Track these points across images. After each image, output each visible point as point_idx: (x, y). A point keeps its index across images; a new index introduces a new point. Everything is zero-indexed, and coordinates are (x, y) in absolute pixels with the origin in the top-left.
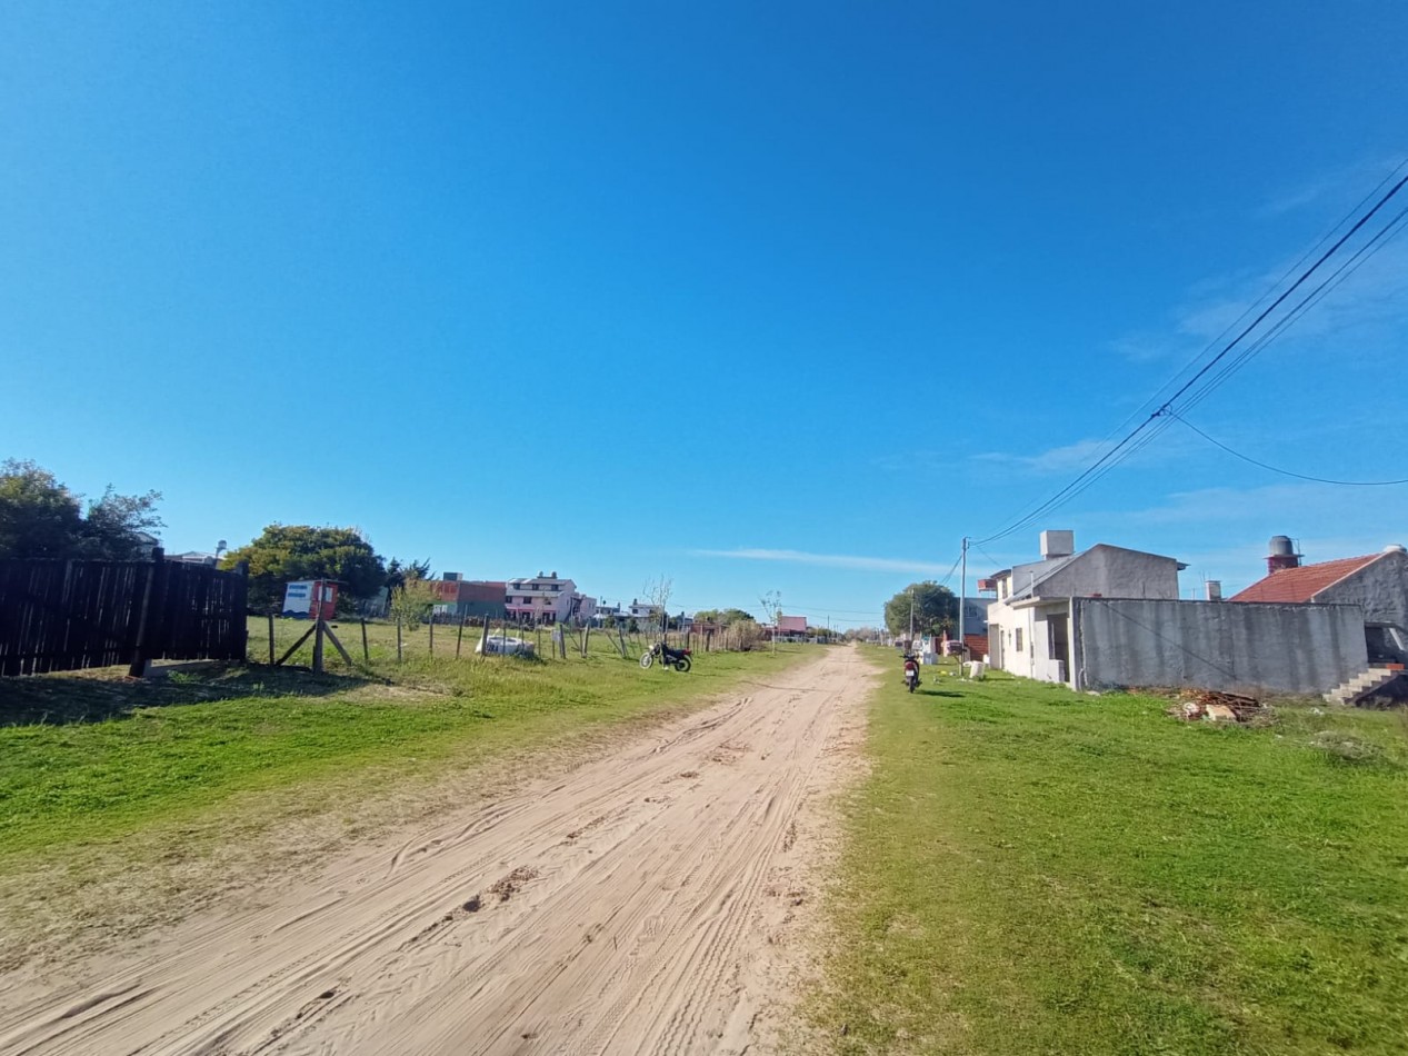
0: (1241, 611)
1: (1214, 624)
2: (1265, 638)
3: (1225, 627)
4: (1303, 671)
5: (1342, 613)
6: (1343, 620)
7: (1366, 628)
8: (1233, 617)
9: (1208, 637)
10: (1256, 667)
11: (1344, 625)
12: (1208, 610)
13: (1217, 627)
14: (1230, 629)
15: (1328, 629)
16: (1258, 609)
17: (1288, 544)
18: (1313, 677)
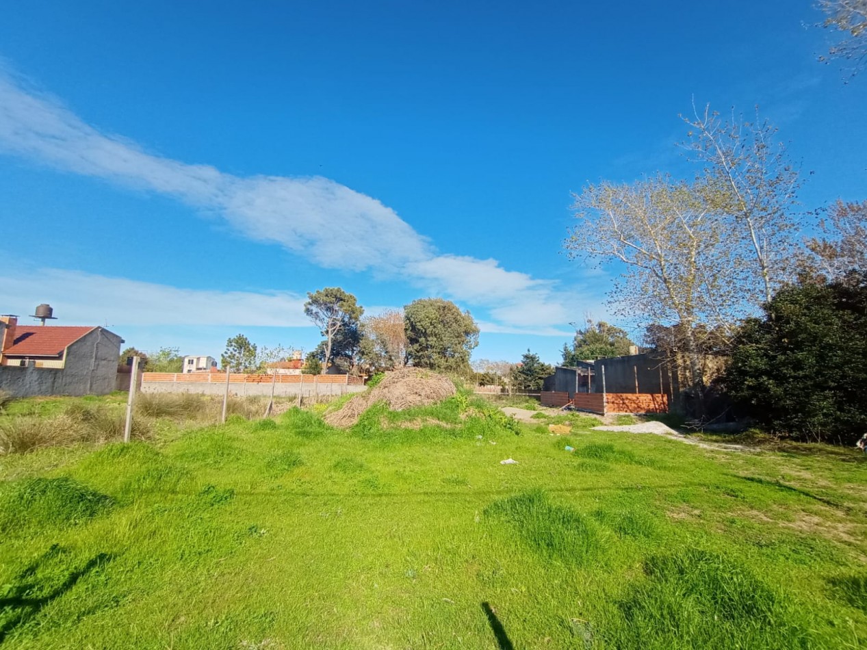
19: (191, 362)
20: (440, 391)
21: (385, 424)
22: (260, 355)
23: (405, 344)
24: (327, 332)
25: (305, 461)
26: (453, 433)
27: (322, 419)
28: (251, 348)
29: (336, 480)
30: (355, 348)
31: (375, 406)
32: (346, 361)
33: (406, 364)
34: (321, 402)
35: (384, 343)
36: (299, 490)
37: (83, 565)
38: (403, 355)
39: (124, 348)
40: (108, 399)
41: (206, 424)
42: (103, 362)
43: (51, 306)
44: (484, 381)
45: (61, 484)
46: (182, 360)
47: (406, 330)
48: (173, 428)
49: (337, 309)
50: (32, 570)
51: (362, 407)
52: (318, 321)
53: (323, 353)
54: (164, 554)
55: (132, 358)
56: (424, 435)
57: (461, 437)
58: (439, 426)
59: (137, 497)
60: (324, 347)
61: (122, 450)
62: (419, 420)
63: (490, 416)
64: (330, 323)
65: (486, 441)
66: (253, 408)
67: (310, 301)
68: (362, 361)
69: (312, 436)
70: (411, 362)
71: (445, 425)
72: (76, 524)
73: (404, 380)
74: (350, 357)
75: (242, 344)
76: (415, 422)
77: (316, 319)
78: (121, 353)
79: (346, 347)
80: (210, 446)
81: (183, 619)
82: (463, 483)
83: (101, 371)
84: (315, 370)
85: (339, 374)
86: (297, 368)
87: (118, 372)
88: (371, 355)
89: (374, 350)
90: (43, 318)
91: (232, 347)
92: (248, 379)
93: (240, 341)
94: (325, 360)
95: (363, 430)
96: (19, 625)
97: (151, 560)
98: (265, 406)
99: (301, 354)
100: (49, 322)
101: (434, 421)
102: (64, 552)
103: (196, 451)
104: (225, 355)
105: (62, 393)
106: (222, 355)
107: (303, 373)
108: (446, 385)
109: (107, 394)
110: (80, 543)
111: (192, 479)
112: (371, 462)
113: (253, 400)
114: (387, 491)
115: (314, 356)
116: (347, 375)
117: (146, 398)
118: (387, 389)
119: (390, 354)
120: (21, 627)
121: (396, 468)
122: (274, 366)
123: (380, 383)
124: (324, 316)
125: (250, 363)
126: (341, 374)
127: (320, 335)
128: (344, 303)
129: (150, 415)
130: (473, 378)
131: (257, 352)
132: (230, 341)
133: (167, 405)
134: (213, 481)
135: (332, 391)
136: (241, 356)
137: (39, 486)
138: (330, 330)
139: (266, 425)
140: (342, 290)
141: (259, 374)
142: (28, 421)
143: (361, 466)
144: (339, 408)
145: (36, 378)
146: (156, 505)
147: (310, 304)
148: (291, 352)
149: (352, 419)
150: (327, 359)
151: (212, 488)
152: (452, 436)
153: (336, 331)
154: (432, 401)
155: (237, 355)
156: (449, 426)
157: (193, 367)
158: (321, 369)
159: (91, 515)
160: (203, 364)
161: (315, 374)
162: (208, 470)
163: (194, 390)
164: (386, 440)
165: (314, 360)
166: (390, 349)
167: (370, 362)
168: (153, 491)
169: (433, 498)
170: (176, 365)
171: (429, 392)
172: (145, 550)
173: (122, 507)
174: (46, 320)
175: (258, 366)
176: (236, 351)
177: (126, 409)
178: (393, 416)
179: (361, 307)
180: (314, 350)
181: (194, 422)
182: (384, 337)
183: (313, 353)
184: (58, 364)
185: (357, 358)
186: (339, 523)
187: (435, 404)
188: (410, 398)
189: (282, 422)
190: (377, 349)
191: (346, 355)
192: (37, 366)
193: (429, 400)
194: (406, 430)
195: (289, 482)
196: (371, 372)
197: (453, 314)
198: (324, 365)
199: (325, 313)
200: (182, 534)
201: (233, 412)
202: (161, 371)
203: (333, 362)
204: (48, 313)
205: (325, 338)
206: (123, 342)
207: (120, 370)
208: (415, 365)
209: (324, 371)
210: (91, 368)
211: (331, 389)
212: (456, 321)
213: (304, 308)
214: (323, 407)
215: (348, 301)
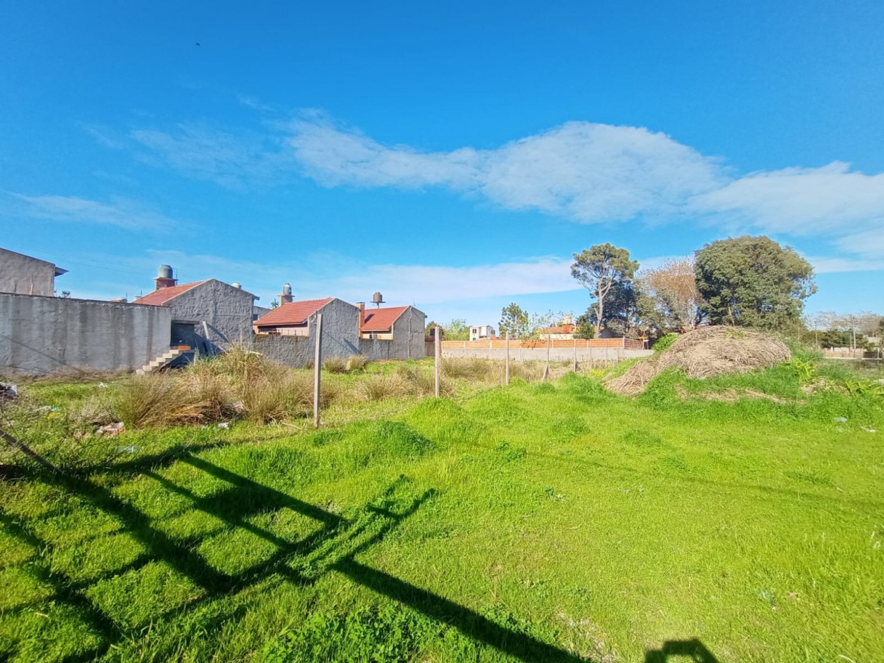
0: (78, 307)
1: (49, 317)
2: (98, 329)
3: (61, 319)
4: (124, 354)
5: (158, 313)
6: (158, 317)
7: (172, 322)
8: (70, 312)
9: (41, 328)
10: (86, 353)
11: (158, 320)
12: (45, 304)
13: (52, 320)
14: (65, 321)
15: (146, 323)
16: (94, 306)
17: (170, 271)
18: (131, 358)
19: (475, 331)
20: (764, 355)
21: (683, 395)
22: (532, 322)
23: (696, 300)
24: (597, 293)
25: (590, 428)
26: (791, 411)
27: (602, 384)
28: (523, 316)
29: (630, 453)
30: (630, 309)
31: (666, 372)
32: (619, 323)
33: (698, 323)
34: (597, 367)
35: (667, 300)
36: (591, 459)
37: (421, 496)
38: (693, 313)
39: (427, 322)
40: (422, 362)
41: (493, 385)
42: (416, 334)
43: (381, 294)
44: (829, 340)
45: (401, 426)
46: (467, 329)
47: (698, 280)
48: (468, 388)
49: (607, 267)
50: (391, 490)
51: (651, 374)
52: (586, 282)
53: (594, 317)
54: (476, 500)
55: (434, 330)
56: (743, 410)
57: (807, 417)
58: (765, 401)
59: (449, 444)
60: (595, 309)
61: (435, 404)
62: (734, 391)
63: (859, 391)
64: (600, 284)
65: (856, 426)
66: (531, 372)
67: (577, 262)
68: (640, 322)
69: (594, 403)
70: (705, 320)
71: (776, 400)
72: (413, 460)
73: (707, 342)
74: (625, 319)
75: (514, 312)
76: (727, 393)
77: (584, 280)
78: (426, 327)
79: (620, 308)
80: (500, 405)
81: (500, 567)
82: (825, 482)
83: (415, 341)
84: (587, 334)
85: (613, 337)
86: (568, 333)
87: (425, 341)
88: (651, 315)
89: (655, 309)
90: (378, 303)
91: (507, 316)
92: (523, 345)
93: (513, 310)
94: (596, 323)
95: (654, 398)
96: (389, 531)
97: (467, 503)
98: (541, 371)
99: (571, 318)
100: (382, 306)
101: (757, 394)
102: (408, 481)
103: (488, 409)
104: (502, 323)
105: (394, 358)
106: (499, 323)
107: (575, 337)
108: (773, 347)
109: (421, 359)
110: (417, 477)
111: (490, 434)
112: (670, 437)
113: (530, 364)
114: (700, 476)
115: (584, 320)
116: (624, 338)
117: (446, 362)
118: (681, 353)
119: (677, 312)
120: (391, 533)
121: (709, 450)
122: (544, 332)
123: (672, 346)
124: (593, 277)
125: (524, 330)
126: (616, 337)
127: (589, 297)
128: (615, 259)
129: (451, 376)
130: (809, 337)
131: (529, 319)
132: (504, 310)
133: (462, 367)
134: (507, 438)
135: (607, 356)
136: (515, 323)
137: (389, 427)
138: (600, 291)
139: (546, 388)
140: (612, 246)
141: (532, 341)
142: (379, 377)
143: (659, 441)
144: (620, 374)
145: (378, 347)
146: (465, 454)
147: (576, 265)
148: (561, 317)
149: (638, 387)
150: (599, 322)
151: (506, 445)
152: (789, 415)
153: (607, 292)
154: (752, 367)
155: (512, 322)
156: (783, 402)
157: (477, 336)
158: (594, 333)
159: (421, 454)
160: (484, 333)
161: (587, 339)
162: (500, 428)
163: (481, 356)
164: (686, 413)
165: (585, 324)
166: (675, 306)
167: (650, 324)
168: (460, 441)
169: (774, 496)
170: (463, 333)
171: (745, 356)
172: (461, 492)
173: (440, 451)
174: (380, 304)
175: (531, 332)
176: (510, 319)
177: (434, 371)
178: (694, 385)
179: (636, 261)
180: (583, 314)
181: (483, 383)
182: (667, 292)
183: (583, 317)
184: (389, 337)
185: (634, 319)
186: (643, 503)
187: (757, 371)
188: (718, 364)
189: (560, 387)
190: (658, 307)
191: (621, 317)
192: (379, 338)
193: (747, 367)
194: (714, 402)
195: (578, 448)
196: (652, 334)
197: (770, 254)
198: (597, 329)
199: (594, 273)
200: (488, 484)
201: (514, 375)
202: (454, 339)
203: (605, 326)
204: (379, 300)
205: (595, 301)
206: (426, 317)
207: (427, 340)
208: (713, 323)
209: (597, 335)
210: (409, 339)
211: (607, 354)
212: (777, 261)
213: (570, 271)
214: (600, 372)
215: (619, 257)
